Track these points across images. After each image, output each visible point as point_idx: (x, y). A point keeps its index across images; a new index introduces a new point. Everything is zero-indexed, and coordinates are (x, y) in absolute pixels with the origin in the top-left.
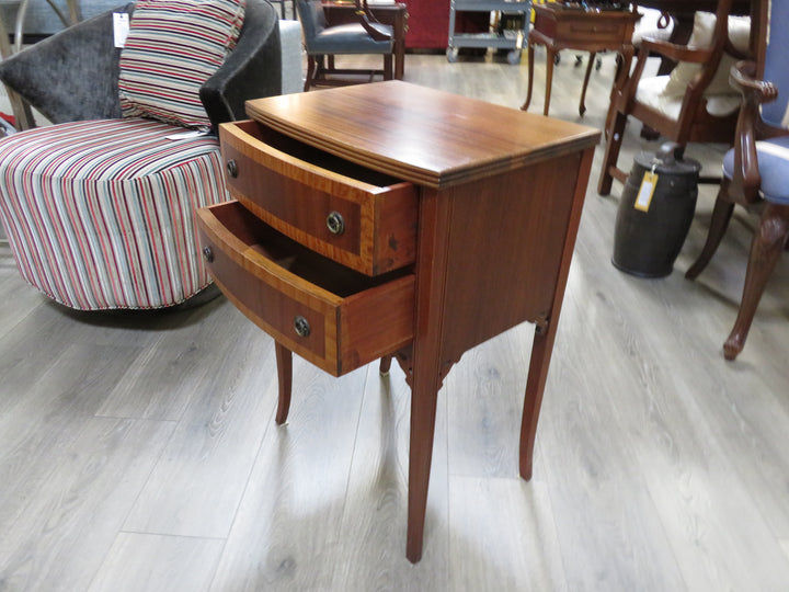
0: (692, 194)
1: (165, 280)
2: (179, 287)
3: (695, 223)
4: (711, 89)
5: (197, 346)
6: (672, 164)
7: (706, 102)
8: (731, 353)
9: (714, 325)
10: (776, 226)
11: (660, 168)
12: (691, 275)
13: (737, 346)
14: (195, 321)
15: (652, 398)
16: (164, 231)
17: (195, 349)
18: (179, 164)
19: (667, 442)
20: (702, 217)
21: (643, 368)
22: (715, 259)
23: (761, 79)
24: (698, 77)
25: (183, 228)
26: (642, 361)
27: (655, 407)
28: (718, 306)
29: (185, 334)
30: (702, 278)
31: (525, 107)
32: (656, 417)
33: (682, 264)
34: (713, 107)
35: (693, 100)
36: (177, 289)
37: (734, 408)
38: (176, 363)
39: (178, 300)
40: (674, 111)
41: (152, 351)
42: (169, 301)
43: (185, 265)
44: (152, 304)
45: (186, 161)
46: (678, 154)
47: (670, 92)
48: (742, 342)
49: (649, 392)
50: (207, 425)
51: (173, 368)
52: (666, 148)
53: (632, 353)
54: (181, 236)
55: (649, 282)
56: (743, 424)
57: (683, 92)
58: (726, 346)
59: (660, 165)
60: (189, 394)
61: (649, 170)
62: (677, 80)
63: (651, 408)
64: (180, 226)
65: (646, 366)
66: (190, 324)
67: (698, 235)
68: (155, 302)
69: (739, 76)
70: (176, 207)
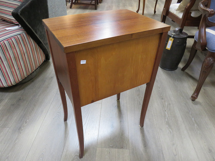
0: (185, 45)
1: (8, 78)
2: (13, 80)
3: (186, 50)
4: (193, 8)
5: (21, 98)
6: (178, 35)
7: (191, 13)
8: (194, 98)
9: (189, 87)
10: (211, 60)
11: (174, 36)
12: (183, 69)
13: (195, 97)
14: (22, 89)
15: (167, 116)
16: (4, 63)
17: (20, 99)
18: (7, 39)
19: (171, 133)
20: (188, 48)
21: (165, 104)
22: (191, 64)
23: (209, 8)
24: (188, 5)
25: (12, 61)
26: (165, 101)
27: (168, 119)
28: (191, 81)
29: (18, 93)
30: (186, 71)
31: (138, 11)
32: (168, 123)
33: (181, 66)
34: (193, 15)
35: (187, 12)
36: (12, 81)
37: (193, 119)
38: (13, 105)
39: (13, 83)
40: (180, 15)
41: (6, 101)
42: (10, 84)
43: (15, 73)
44: (5, 86)
45: (10, 38)
46: (181, 31)
47: (179, 9)
48: (197, 96)
49: (166, 113)
50: (19, 129)
51: (12, 107)
52: (177, 29)
53: (162, 99)
54: (11, 64)
55: (170, 72)
56: (196, 125)
57: (184, 9)
58: (192, 97)
59: (174, 35)
60: (16, 117)
61: (171, 37)
62: (182, 5)
63: (166, 120)
64: (10, 61)
65: (166, 104)
66: (21, 90)
67: (187, 55)
68: (5, 85)
69: (202, 6)
70: (8, 54)
